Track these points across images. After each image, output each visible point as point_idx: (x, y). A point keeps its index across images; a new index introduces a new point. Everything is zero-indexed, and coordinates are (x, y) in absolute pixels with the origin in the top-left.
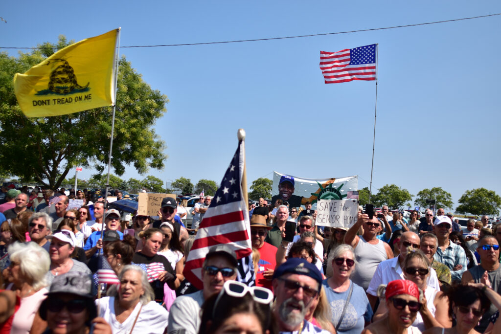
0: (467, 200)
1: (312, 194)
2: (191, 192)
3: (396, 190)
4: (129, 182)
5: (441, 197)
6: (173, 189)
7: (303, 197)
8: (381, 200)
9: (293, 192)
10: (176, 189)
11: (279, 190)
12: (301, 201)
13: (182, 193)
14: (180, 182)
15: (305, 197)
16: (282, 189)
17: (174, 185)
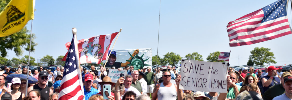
0: (210, 58)
2: (53, 64)
3: (173, 55)
4: (12, 60)
5: (197, 57)
6: (42, 63)
8: (165, 61)
10: (43, 63)
13: (48, 65)
14: (46, 58)
17: (42, 60)
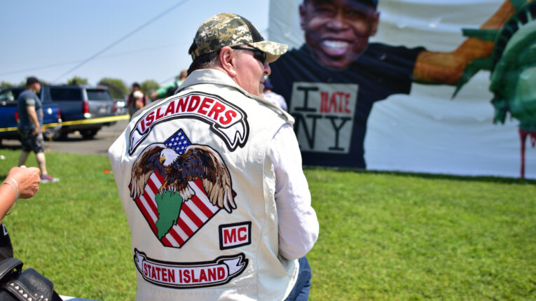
1: (466, 33)
7: (420, 50)
9: (371, 31)
11: (304, 26)
12: (412, 68)
15: (431, 47)
16: (316, 21)
